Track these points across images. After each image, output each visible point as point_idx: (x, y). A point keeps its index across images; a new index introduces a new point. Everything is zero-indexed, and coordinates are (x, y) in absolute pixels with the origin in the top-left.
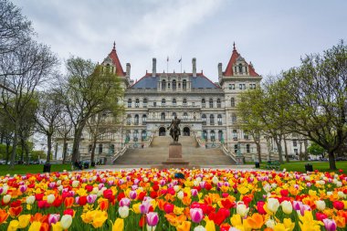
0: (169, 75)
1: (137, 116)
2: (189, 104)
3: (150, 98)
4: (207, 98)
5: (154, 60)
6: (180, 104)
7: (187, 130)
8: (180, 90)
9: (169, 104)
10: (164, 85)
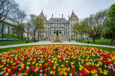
0: (56, 19)
1: (48, 29)
2: (61, 26)
3: (52, 25)
4: (65, 25)
6: (59, 26)
7: (60, 32)
8: (59, 22)
9: (56, 26)
10: (55, 21)
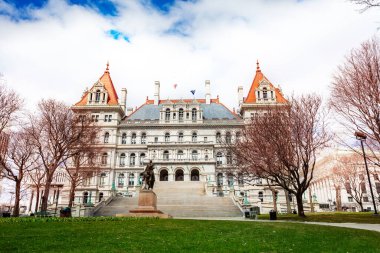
0: (174, 101)
1: (133, 155)
2: (200, 139)
4: (223, 132)
6: (187, 139)
8: (188, 121)
9: (174, 139)
10: (168, 115)
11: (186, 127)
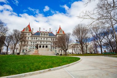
0: (43, 32)
1: (34, 42)
2: (48, 40)
3: (38, 38)
4: (53, 39)
5: (40, 28)
6: (45, 39)
7: (47, 47)
9: (43, 39)
10: (42, 35)
11: (45, 37)
